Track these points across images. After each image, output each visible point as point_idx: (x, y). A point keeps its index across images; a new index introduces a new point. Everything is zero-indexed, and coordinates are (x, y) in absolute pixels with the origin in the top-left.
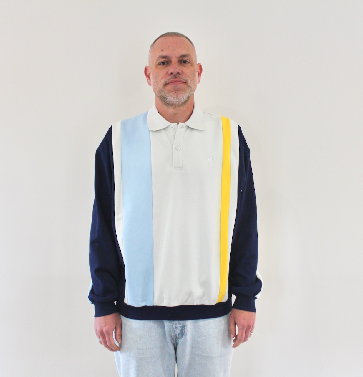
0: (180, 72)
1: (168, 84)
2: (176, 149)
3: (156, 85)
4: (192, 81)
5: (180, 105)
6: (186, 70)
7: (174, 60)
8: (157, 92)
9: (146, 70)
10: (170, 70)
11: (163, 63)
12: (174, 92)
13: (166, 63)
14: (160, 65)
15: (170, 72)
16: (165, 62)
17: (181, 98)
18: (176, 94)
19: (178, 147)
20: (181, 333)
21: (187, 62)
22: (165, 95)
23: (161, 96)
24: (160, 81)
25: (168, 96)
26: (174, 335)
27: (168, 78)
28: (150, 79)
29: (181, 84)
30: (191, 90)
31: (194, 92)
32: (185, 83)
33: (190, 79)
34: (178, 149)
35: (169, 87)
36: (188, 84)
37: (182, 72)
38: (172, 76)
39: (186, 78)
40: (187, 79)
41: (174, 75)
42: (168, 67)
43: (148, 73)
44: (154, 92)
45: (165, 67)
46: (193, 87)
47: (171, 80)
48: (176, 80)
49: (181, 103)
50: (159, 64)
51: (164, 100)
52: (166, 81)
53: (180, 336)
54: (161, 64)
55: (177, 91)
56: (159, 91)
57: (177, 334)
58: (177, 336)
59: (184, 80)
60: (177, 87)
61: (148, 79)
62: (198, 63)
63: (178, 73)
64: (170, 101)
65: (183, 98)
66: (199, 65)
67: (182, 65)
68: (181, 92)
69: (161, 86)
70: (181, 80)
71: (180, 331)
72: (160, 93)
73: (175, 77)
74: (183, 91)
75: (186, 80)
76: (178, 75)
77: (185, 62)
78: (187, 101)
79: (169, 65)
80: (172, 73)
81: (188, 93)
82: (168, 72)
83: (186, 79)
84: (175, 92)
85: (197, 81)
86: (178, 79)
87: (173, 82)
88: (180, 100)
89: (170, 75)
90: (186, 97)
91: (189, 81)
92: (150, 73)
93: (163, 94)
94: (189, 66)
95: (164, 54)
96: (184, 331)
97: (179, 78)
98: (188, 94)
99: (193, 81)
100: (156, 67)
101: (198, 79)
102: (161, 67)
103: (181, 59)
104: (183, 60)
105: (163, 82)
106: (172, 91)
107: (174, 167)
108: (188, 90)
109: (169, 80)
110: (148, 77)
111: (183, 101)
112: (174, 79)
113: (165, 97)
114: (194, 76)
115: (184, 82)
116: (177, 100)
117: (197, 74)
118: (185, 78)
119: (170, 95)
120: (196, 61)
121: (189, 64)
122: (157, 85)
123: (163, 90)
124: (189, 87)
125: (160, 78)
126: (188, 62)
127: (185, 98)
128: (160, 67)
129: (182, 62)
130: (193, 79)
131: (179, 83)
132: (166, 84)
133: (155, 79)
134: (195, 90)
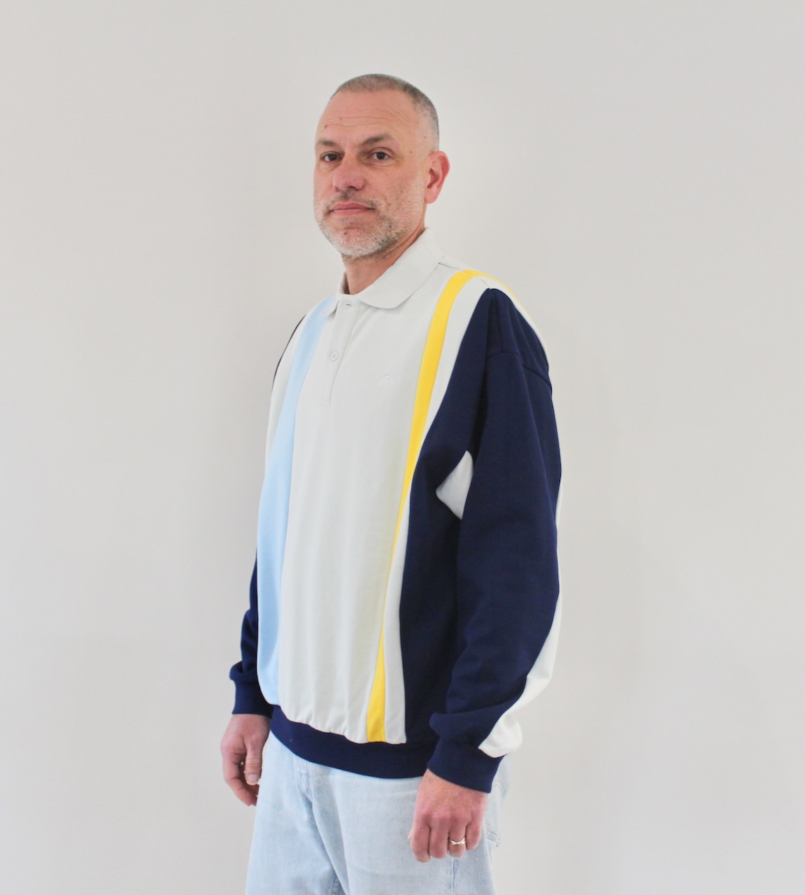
0: (357, 184)
1: (332, 211)
2: (330, 356)
7: (350, 154)
12: (342, 232)
13: (336, 158)
14: (325, 161)
16: (333, 155)
18: (345, 238)
19: (335, 353)
21: (386, 157)
25: (334, 240)
27: (332, 199)
29: (358, 213)
30: (390, 227)
32: (372, 209)
33: (385, 199)
34: (334, 356)
35: (334, 219)
36: (379, 212)
37: (366, 184)
38: (338, 195)
39: (374, 197)
40: (377, 200)
41: (343, 192)
46: (396, 218)
47: (337, 203)
48: (347, 203)
50: (323, 158)
52: (328, 204)
54: (327, 159)
55: (349, 229)
57: (306, 792)
59: (367, 202)
60: (347, 220)
63: (353, 187)
66: (438, 156)
67: (369, 165)
68: (361, 233)
69: (320, 215)
70: (360, 203)
75: (372, 204)
76: (353, 192)
77: (381, 156)
79: (340, 164)
82: (332, 183)
83: (375, 200)
84: (345, 231)
86: (350, 202)
87: (341, 209)
88: (358, 250)
89: (337, 191)
91: (382, 207)
94: (389, 166)
97: (355, 199)
98: (380, 238)
100: (319, 166)
101: (431, 192)
102: (327, 165)
103: (369, 148)
104: (374, 149)
105: (324, 205)
106: (339, 230)
108: (378, 228)
109: (334, 202)
115: (369, 209)
116: (350, 251)
118: (370, 199)
119: (336, 238)
121: (390, 162)
123: (325, 223)
124: (384, 219)
125: (320, 194)
126: (389, 157)
127: (370, 247)
128: (323, 165)
129: (375, 157)
130: (397, 199)
131: (353, 210)
132: (329, 212)
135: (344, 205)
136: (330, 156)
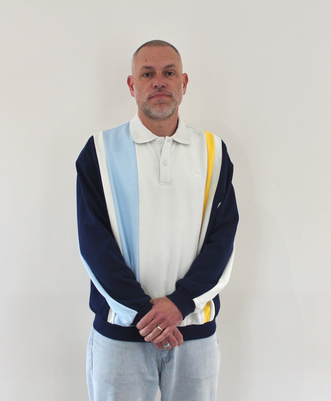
0: (165, 85)
1: (152, 97)
2: (163, 164)
3: (139, 98)
4: (177, 94)
5: (164, 119)
6: (171, 82)
7: (159, 72)
8: (141, 105)
9: (129, 80)
10: (154, 83)
11: (147, 75)
12: (158, 106)
13: (150, 75)
14: (143, 77)
15: (154, 85)
16: (149, 73)
17: (165, 111)
18: (160, 108)
19: (166, 162)
20: (168, 356)
21: (172, 74)
22: (149, 109)
23: (144, 110)
24: (144, 95)
25: (153, 110)
26: (161, 359)
27: (153, 92)
28: (133, 90)
29: (165, 97)
30: (176, 104)
31: (179, 105)
32: (170, 96)
33: (175, 92)
34: (165, 163)
35: (154, 100)
36: (173, 97)
37: (167, 85)
38: (156, 90)
40: (172, 92)
41: (159, 88)
42: (152, 80)
43: (131, 83)
44: (138, 104)
45: (149, 80)
46: (178, 100)
47: (156, 93)
48: (161, 93)
49: (166, 116)
50: (143, 75)
51: (148, 113)
52: (150, 94)
53: (167, 360)
54: (145, 76)
55: (161, 104)
56: (143, 104)
57: (164, 358)
58: (164, 360)
59: (168, 93)
60: (161, 100)
61: (131, 89)
62: (183, 73)
63: (163, 86)
64: (154, 115)
65: (167, 111)
66: (185, 75)
67: (166, 77)
68: (166, 106)
69: (145, 99)
70: (166, 93)
71: (167, 354)
72: (144, 106)
73: (160, 90)
74: (168, 104)
75: (170, 94)
76: (163, 88)
77: (170, 74)
78: (172, 114)
79: (153, 77)
80: (156, 86)
81: (173, 106)
82: (152, 85)
84: (160, 105)
85: (183, 92)
86: (162, 93)
87: (157, 96)
88: (165, 113)
89: (155, 88)
90: (171, 111)
91: (174, 95)
92: (133, 84)
93: (147, 108)
94: (174, 78)
95: (149, 64)
96: (171, 354)
97: (164, 92)
98: (173, 108)
99: (179, 94)
100: (140, 79)
101: (184, 90)
102: (145, 79)
103: (166, 69)
104: (168, 71)
105: (147, 95)
106: (157, 105)
107: (161, 183)
108: (172, 104)
109: (153, 93)
110: (131, 87)
111: (169, 115)
112: (158, 93)
113: (149, 110)
114: (179, 89)
115: (168, 96)
116: (162, 114)
117: (183, 85)
118: (170, 91)
119: (154, 109)
120: (182, 71)
121: (175, 76)
122: (141, 98)
123: (147, 103)
124: (174, 100)
125: (144, 91)
126: (174, 74)
127: (169, 112)
128: (143, 79)
129: (167, 74)
130: (178, 92)
131: (163, 96)
132: (150, 98)
133: (139, 92)
134: (180, 103)
135: (160, 94)
136: (146, 74)
